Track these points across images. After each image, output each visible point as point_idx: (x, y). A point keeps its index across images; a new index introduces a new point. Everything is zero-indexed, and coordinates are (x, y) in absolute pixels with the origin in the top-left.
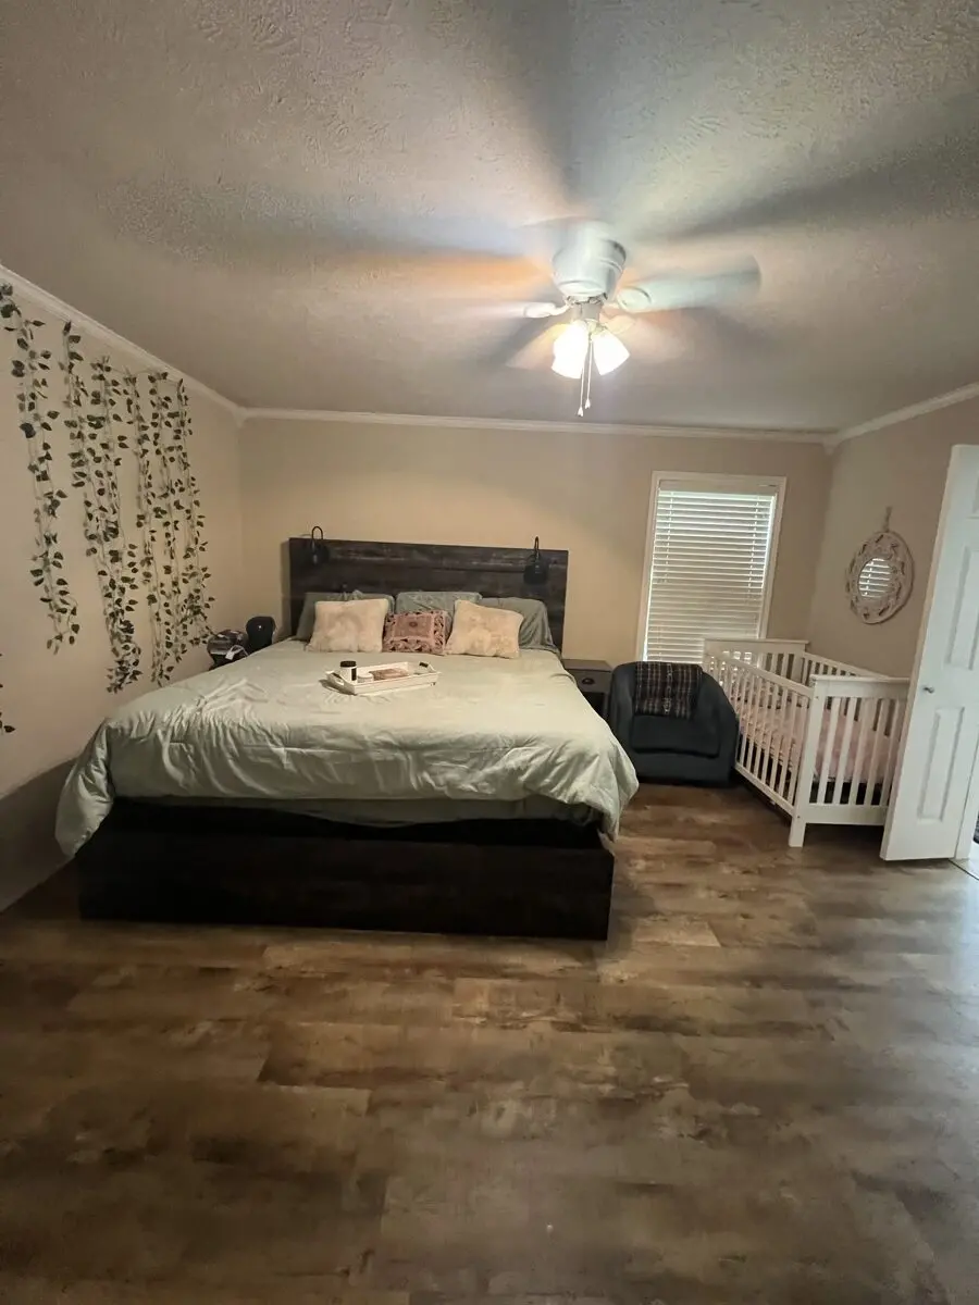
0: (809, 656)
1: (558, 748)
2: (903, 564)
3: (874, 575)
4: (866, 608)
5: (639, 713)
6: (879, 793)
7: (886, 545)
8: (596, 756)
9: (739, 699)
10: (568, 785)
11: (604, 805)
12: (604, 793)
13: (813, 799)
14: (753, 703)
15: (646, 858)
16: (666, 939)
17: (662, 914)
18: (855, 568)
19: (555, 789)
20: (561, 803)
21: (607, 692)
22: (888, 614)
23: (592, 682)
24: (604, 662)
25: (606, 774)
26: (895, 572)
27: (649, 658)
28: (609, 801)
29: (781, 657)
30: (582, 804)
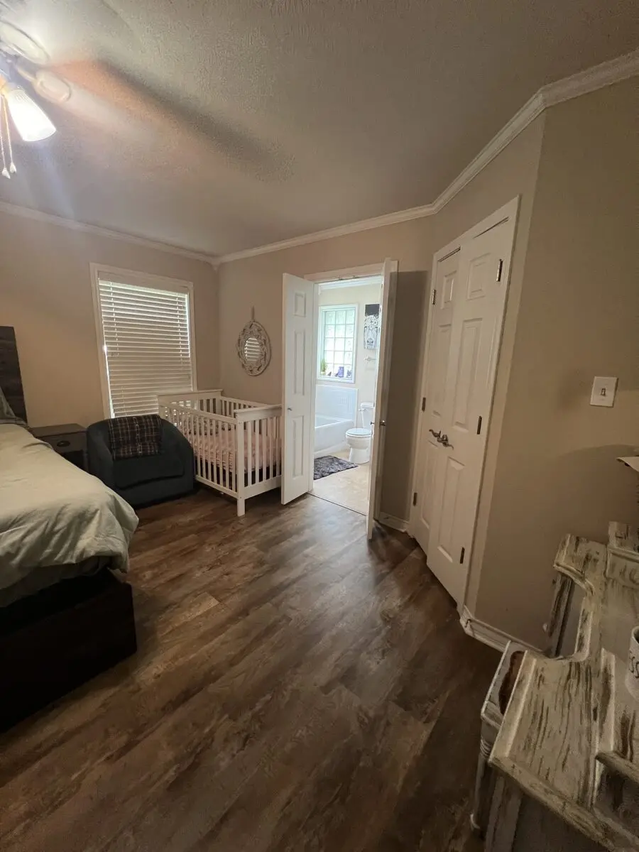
0: (224, 399)
1: (54, 518)
2: (265, 341)
3: (252, 347)
4: (251, 367)
5: (118, 459)
6: (275, 470)
7: (255, 329)
8: (96, 511)
9: (190, 433)
10: (73, 546)
11: (112, 548)
12: (111, 539)
13: (246, 484)
14: (200, 434)
15: (151, 567)
16: (183, 620)
17: (175, 604)
18: (240, 344)
19: (59, 555)
20: (70, 565)
21: (85, 450)
22: (262, 368)
23: (67, 444)
24: (76, 425)
25: (110, 523)
26: (262, 345)
27: (116, 415)
28: (117, 544)
29: (208, 401)
30: (93, 556)
